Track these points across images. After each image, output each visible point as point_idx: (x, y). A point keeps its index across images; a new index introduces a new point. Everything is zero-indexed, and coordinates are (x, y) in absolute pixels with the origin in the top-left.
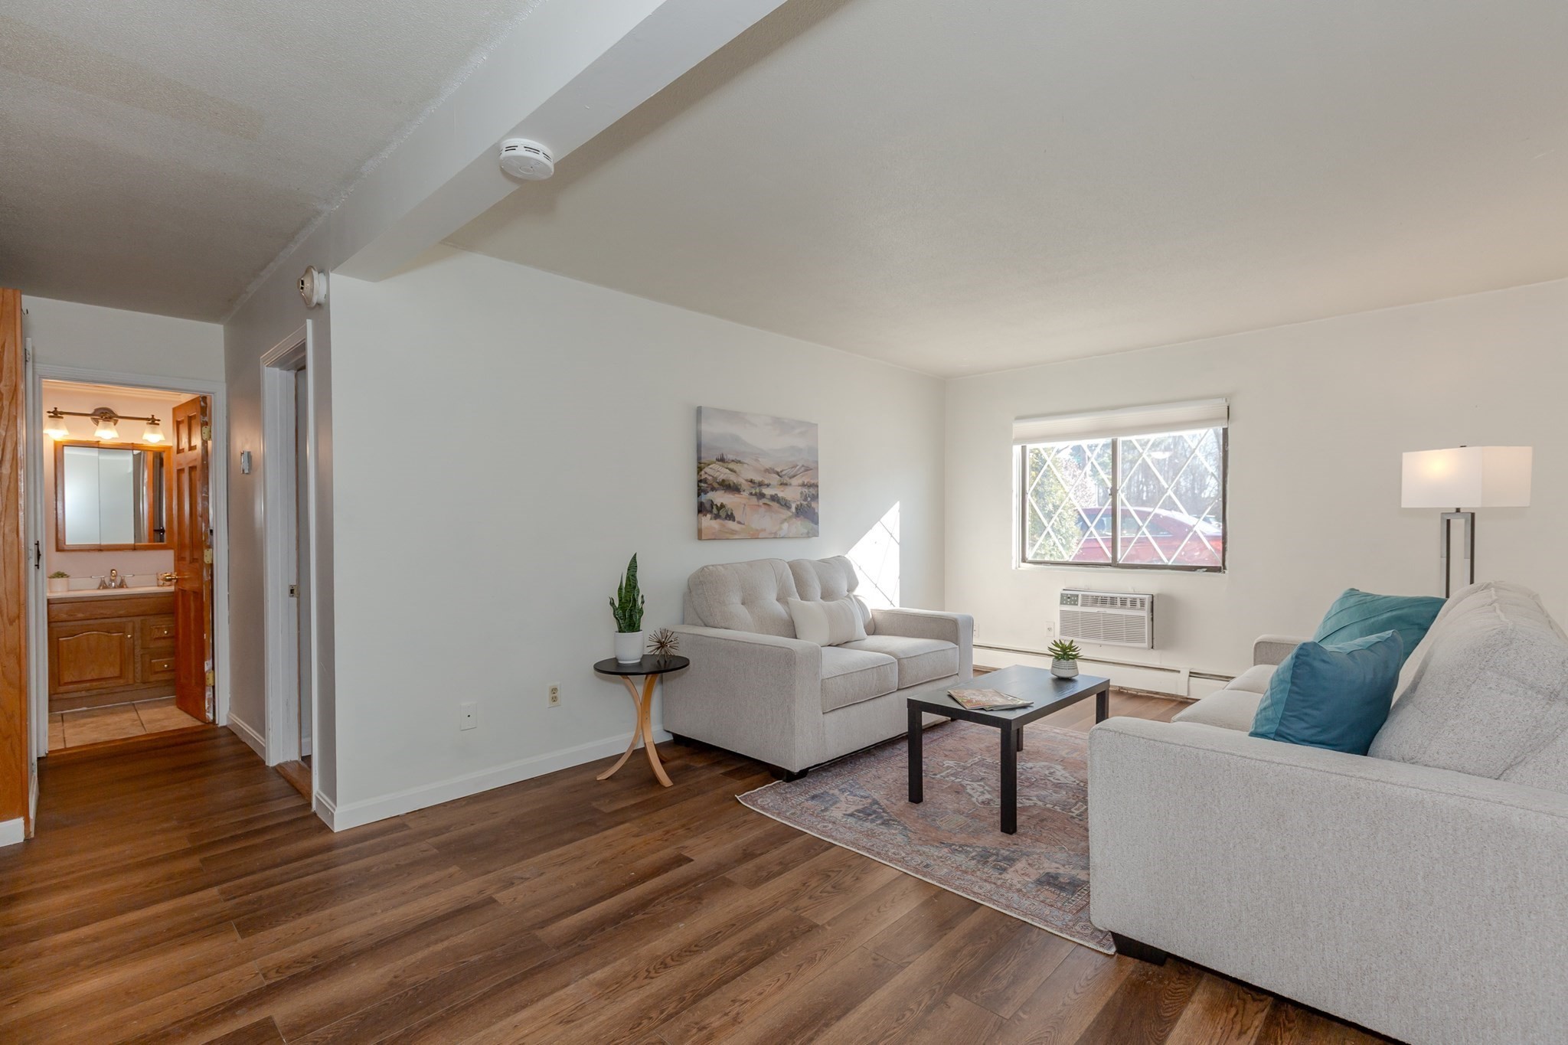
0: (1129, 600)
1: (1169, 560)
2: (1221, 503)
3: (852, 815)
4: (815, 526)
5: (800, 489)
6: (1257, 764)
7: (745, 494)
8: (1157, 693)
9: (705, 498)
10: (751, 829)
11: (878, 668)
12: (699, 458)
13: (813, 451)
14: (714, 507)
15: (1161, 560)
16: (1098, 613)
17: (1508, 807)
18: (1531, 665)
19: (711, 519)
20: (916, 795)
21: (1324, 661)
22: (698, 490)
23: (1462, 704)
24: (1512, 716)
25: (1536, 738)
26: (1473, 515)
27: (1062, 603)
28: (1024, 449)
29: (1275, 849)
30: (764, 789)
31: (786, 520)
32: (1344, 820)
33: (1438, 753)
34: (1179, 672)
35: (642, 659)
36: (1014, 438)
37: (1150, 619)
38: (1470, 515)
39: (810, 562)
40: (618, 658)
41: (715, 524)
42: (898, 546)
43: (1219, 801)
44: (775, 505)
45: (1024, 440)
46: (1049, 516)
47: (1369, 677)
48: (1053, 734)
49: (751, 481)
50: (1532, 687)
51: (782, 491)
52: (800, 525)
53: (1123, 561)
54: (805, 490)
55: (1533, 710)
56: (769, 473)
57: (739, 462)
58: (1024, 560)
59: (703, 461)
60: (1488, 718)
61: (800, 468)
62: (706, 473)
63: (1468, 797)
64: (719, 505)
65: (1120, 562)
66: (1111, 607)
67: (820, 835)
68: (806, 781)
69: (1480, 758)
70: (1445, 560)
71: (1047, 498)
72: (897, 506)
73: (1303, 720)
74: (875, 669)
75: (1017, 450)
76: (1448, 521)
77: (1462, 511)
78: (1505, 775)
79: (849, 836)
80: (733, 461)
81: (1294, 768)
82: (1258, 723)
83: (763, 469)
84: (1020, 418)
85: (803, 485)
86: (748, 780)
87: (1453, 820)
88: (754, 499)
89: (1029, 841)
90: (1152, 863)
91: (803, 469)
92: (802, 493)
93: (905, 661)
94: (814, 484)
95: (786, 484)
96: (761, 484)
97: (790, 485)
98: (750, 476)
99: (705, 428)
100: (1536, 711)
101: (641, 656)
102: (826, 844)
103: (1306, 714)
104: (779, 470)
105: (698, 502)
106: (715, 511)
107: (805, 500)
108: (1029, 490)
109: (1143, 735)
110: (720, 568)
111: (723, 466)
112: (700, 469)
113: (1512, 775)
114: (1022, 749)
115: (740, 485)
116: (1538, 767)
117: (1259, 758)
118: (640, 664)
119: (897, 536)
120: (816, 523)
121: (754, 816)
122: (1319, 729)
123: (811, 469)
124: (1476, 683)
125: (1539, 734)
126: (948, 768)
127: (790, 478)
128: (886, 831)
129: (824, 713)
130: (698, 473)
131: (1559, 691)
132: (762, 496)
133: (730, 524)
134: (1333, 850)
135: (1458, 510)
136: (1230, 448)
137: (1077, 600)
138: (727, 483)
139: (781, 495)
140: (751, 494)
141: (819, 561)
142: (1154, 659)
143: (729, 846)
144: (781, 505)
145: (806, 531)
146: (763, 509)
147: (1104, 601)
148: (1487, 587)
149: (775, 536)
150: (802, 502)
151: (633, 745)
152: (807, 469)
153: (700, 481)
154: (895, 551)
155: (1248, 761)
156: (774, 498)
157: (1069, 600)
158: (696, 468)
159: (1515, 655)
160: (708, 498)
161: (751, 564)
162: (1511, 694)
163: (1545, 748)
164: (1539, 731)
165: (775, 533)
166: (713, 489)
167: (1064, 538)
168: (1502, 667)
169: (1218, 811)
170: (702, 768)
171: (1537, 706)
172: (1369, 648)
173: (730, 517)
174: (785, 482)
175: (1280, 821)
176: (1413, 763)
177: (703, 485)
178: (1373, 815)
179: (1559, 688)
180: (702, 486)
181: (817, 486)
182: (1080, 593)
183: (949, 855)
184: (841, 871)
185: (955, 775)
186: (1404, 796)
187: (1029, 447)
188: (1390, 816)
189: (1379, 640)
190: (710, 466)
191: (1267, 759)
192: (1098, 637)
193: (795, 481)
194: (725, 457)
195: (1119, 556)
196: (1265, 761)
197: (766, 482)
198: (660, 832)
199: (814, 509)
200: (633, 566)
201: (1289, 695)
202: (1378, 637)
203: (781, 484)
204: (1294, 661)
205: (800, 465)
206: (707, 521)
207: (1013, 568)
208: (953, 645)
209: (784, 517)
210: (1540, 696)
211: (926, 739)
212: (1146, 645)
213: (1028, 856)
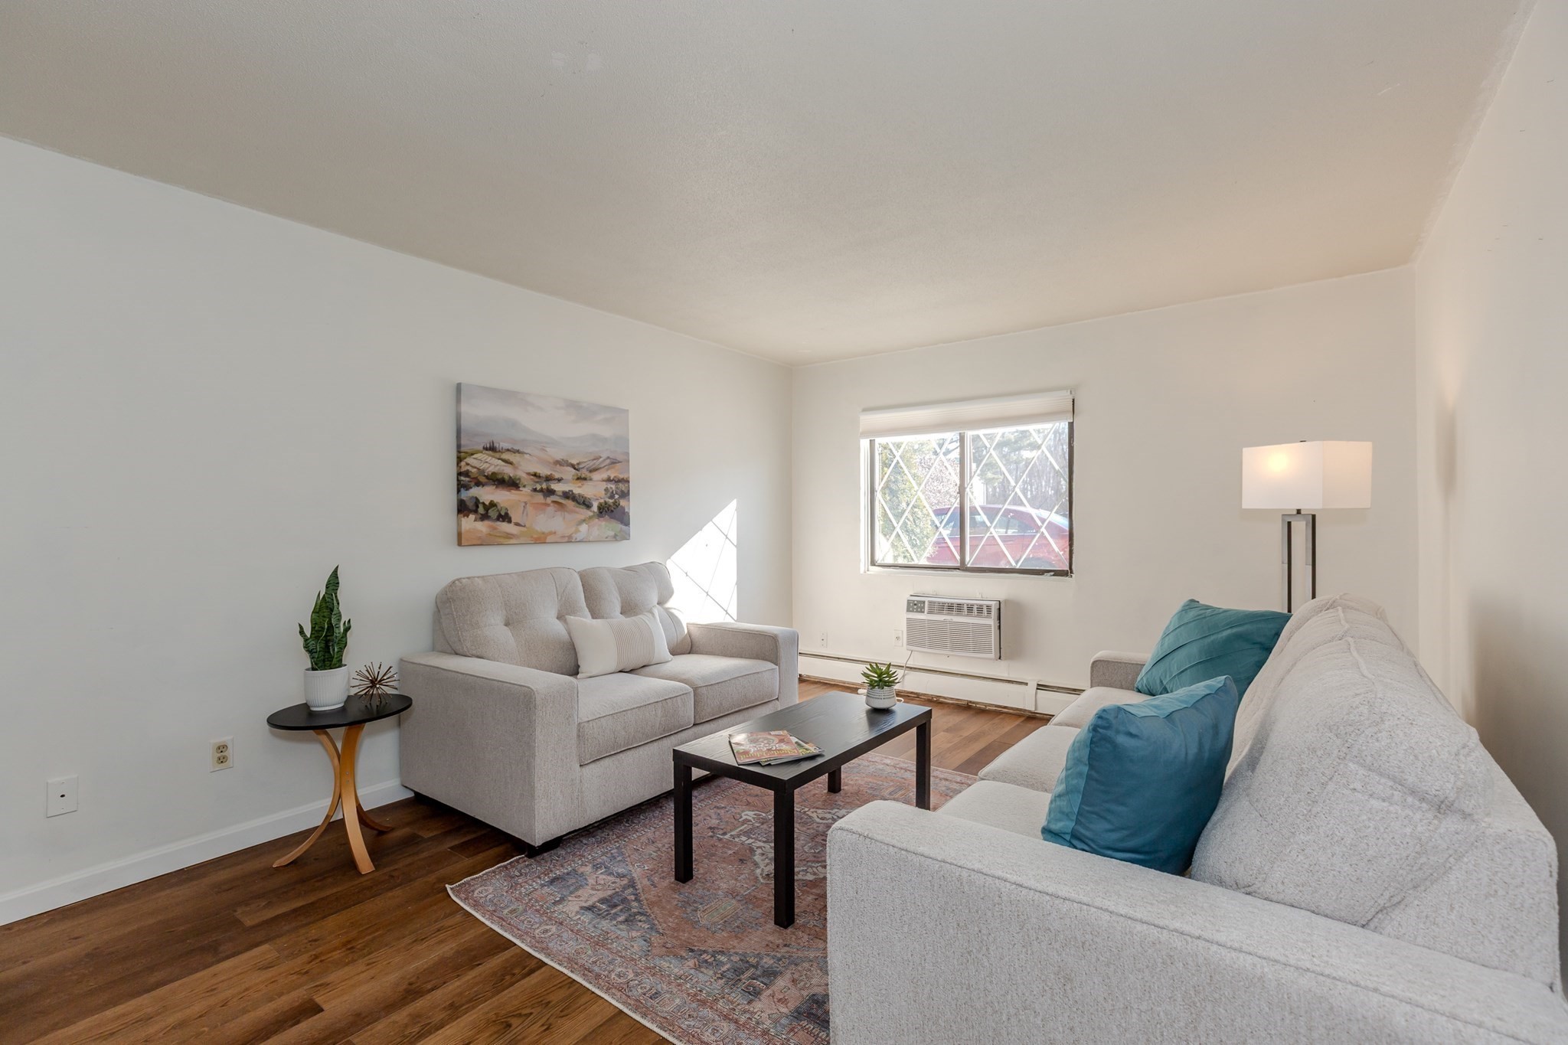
0: (975, 607)
1: (1017, 562)
2: (1068, 503)
3: (589, 909)
4: (624, 527)
5: (604, 485)
6: (1036, 897)
7: (527, 490)
8: (1005, 707)
9: (466, 495)
10: (441, 942)
11: (665, 702)
12: (459, 446)
13: (623, 441)
14: (481, 506)
15: (1009, 562)
16: (945, 621)
17: (1388, 999)
18: (1412, 757)
19: (475, 520)
20: (684, 871)
21: (1131, 735)
22: (458, 485)
23: (1314, 810)
24: (1385, 836)
25: (1420, 869)
26: (1314, 517)
27: (908, 610)
28: (872, 442)
29: (1061, 1029)
30: (494, 872)
31: (584, 520)
32: (1153, 995)
33: (1283, 883)
34: (1026, 684)
35: (346, 702)
36: (861, 430)
37: (997, 628)
38: (1311, 516)
39: (609, 570)
40: (309, 704)
41: (482, 527)
42: (735, 549)
43: (988, 949)
44: (569, 503)
45: (872, 433)
46: (898, 516)
47: (1193, 750)
48: (881, 767)
49: (535, 475)
50: (1413, 792)
51: (580, 487)
52: (606, 527)
53: (972, 564)
54: (613, 486)
55: (1416, 827)
56: (561, 465)
57: (518, 451)
58: (873, 563)
59: (463, 449)
60: (1352, 836)
61: (605, 460)
62: (468, 464)
63: (1328, 976)
64: (487, 503)
65: (969, 566)
66: (957, 615)
67: (531, 947)
68: (556, 854)
69: (1341, 896)
70: (1286, 566)
71: (901, 497)
72: (733, 504)
73: (1105, 819)
74: (660, 704)
75: (865, 444)
76: (1289, 523)
77: (1302, 512)
78: (1376, 920)
79: (571, 947)
80: (508, 450)
81: (1085, 907)
82: (1052, 816)
83: (551, 461)
84: (867, 410)
85: (609, 480)
86: (480, 857)
87: (1306, 1012)
88: (540, 498)
89: (806, 937)
90: (905, 1029)
91: (608, 461)
92: (606, 490)
93: (704, 690)
94: (623, 479)
95: (585, 479)
96: (549, 479)
97: (591, 480)
98: (532, 470)
99: (465, 408)
100: (1419, 829)
101: (345, 699)
102: (535, 961)
103: (1109, 811)
104: (574, 462)
105: (458, 500)
106: (481, 510)
107: (612, 497)
108: (878, 487)
109: (894, 842)
110: (480, 581)
111: (493, 457)
112: (459, 460)
113: (1387, 922)
114: (840, 790)
115: (519, 479)
116: (1424, 914)
117: (1040, 888)
118: (343, 710)
119: (733, 536)
120: (627, 524)
121: (458, 917)
122: (1125, 832)
123: (619, 462)
124: (1335, 779)
125: (1425, 863)
126: (746, 821)
127: (591, 471)
128: (624, 934)
129: (581, 766)
130: (458, 464)
131: (1454, 801)
132: (550, 492)
133: (504, 526)
134: (1138, 1040)
135: (1299, 512)
136: (1075, 444)
137: (924, 607)
138: (500, 477)
139: (577, 491)
140: (535, 490)
141: (624, 569)
142: (1001, 670)
143: (392, 978)
144: (579, 503)
145: (612, 533)
146: (551, 509)
147: (950, 608)
148: (1332, 606)
149: (569, 540)
150: (607, 500)
151: (328, 817)
152: (614, 462)
153: (459, 474)
154: (731, 555)
155: (1025, 892)
156: (567, 495)
157: (915, 607)
158: (456, 457)
159: (1389, 741)
160: (471, 495)
161: (523, 575)
162: (1384, 801)
163: (1432, 884)
164: (1423, 859)
165: (570, 537)
166: (478, 484)
167: (918, 538)
168: (1369, 758)
169: (986, 964)
170: (431, 839)
171: (1421, 820)
172: (1195, 706)
173: (505, 517)
174: (583, 476)
175: (1068, 987)
176: (1249, 894)
177: (462, 478)
178: (1192, 993)
179: (1452, 796)
180: (465, 480)
181: (628, 482)
182: (927, 600)
183: (692, 971)
184: (531, 1014)
185: (747, 833)
186: (1236, 966)
187: (879, 441)
188: (1217, 996)
189: (1208, 692)
190: (475, 456)
191: (1050, 890)
192: (945, 647)
193: (596, 476)
194: (497, 445)
195: (967, 558)
196: (1047, 894)
197: (557, 476)
198: (305, 957)
199: (623, 508)
200: (333, 582)
201: (1087, 782)
202: (1207, 687)
203: (578, 479)
204: (1091, 735)
205: (604, 456)
206: (470, 523)
207: (862, 571)
208: (771, 666)
209: (583, 517)
210: (1424, 805)
211: (698, 798)
212: (992, 656)
213: (796, 965)
